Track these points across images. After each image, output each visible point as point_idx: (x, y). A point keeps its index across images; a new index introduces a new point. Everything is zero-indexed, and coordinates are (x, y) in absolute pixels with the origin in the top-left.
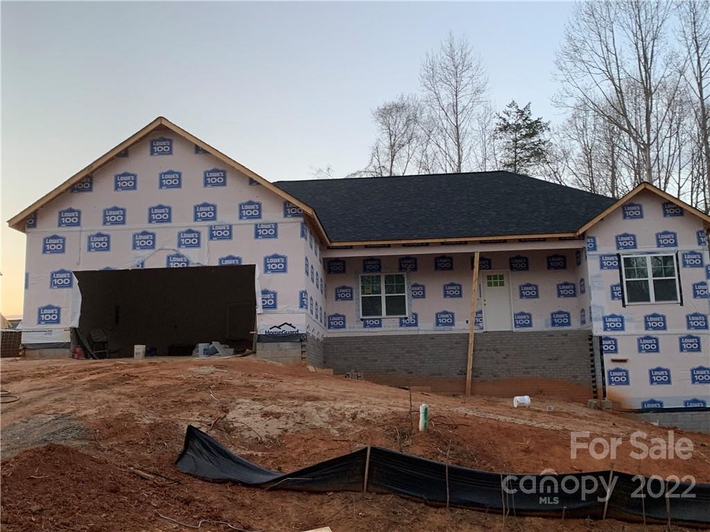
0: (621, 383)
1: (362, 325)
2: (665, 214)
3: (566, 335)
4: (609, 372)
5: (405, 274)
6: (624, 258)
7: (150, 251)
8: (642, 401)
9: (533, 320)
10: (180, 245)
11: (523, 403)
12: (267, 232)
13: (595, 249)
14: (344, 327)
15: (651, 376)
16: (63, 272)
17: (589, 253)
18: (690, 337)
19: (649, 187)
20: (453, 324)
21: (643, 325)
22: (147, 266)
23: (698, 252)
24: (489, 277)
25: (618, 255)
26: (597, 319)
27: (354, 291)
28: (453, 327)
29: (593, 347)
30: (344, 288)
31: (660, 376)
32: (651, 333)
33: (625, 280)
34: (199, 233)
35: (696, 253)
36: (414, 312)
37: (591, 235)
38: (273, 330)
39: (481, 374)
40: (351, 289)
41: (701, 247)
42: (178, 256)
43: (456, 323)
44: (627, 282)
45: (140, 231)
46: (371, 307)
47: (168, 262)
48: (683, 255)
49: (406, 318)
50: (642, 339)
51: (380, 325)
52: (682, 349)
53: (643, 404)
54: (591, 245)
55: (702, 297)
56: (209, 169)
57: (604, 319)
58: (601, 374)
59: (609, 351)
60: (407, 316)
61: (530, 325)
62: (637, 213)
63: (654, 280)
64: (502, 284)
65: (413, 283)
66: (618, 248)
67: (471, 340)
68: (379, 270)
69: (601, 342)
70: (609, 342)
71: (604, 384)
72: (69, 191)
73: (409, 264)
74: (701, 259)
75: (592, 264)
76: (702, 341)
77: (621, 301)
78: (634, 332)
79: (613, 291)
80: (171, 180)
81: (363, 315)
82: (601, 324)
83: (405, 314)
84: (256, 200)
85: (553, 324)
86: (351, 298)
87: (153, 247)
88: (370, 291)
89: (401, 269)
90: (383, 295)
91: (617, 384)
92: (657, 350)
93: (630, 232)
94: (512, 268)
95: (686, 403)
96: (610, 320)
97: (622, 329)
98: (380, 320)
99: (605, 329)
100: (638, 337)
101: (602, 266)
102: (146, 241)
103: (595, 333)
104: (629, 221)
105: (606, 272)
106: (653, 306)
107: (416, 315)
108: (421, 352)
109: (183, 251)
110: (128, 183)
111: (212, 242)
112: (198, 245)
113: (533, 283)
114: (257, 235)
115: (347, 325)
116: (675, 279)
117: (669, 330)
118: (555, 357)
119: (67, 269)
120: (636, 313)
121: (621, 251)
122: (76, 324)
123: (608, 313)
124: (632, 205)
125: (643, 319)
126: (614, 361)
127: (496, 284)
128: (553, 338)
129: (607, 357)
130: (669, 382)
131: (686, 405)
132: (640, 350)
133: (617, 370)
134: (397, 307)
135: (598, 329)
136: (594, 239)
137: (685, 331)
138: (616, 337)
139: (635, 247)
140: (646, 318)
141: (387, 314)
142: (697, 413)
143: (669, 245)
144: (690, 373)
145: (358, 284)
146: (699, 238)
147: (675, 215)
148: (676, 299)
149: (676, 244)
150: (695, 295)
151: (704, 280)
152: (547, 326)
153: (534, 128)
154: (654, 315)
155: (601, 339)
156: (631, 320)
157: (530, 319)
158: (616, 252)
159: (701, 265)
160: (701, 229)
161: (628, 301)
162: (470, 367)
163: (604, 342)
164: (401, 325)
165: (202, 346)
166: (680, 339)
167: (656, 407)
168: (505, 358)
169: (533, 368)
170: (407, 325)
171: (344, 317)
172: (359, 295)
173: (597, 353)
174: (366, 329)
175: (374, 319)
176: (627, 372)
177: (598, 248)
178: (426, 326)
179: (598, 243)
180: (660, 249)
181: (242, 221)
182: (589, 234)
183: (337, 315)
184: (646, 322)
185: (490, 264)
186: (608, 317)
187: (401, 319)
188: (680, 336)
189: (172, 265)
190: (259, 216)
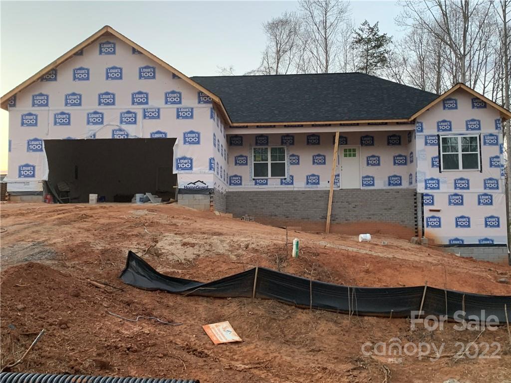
0: (435, 226)
1: (254, 183)
2: (473, 107)
3: (398, 192)
4: (427, 219)
5: (285, 147)
6: (442, 138)
7: (99, 126)
8: (449, 239)
9: (375, 182)
10: (121, 122)
11: (366, 239)
12: (186, 114)
13: (422, 131)
14: (241, 184)
15: (457, 222)
16: (36, 140)
17: (417, 134)
18: (486, 195)
19: (462, 87)
20: (318, 183)
21: (453, 185)
22: (97, 137)
23: (495, 134)
24: (345, 151)
25: (438, 136)
26: (421, 181)
27: (249, 158)
28: (318, 186)
29: (417, 200)
30: (241, 156)
31: (463, 222)
32: (458, 191)
33: (442, 153)
34: (135, 113)
35: (493, 135)
36: (291, 174)
37: (419, 121)
38: (189, 186)
39: (337, 218)
40: (247, 157)
41: (497, 131)
42: (120, 130)
43: (320, 182)
44: (443, 155)
45: (92, 111)
46: (260, 170)
47: (113, 134)
48: (484, 137)
49: (285, 179)
50: (452, 196)
51: (266, 184)
52: (479, 203)
53: (450, 241)
54: (419, 128)
55: (496, 166)
56: (143, 66)
57: (426, 181)
58: (421, 220)
59: (428, 204)
60: (286, 177)
61: (373, 185)
62: (453, 105)
63: (462, 154)
64: (354, 155)
65: (291, 154)
66: (438, 131)
67: (331, 195)
68: (267, 144)
69: (422, 197)
70: (428, 197)
71: (423, 227)
72: (39, 80)
73: (288, 140)
74: (497, 140)
75: (419, 142)
76: (493, 198)
77: (438, 169)
78: (446, 191)
79: (433, 162)
80: (115, 74)
81: (255, 176)
82: (423, 184)
83: (285, 176)
84: (177, 90)
85: (390, 184)
86: (246, 164)
87: (102, 123)
88: (260, 159)
89: (282, 143)
90: (269, 162)
91: (432, 226)
92: (462, 204)
93: (447, 119)
94: (362, 144)
95: (480, 241)
96: (430, 182)
97: (438, 188)
98: (267, 180)
99: (426, 188)
100: (449, 194)
101: (426, 143)
102: (96, 118)
103: (418, 191)
104: (447, 111)
105: (429, 147)
106: (461, 172)
107: (292, 176)
108: (295, 202)
109: (124, 127)
110: (83, 75)
111: (145, 120)
112: (135, 123)
113: (376, 155)
114: (178, 117)
115: (243, 183)
116: (477, 154)
117: (471, 190)
118: (390, 207)
119: (39, 138)
120: (449, 176)
121: (441, 133)
122: (46, 178)
123: (428, 177)
124: (450, 99)
125: (453, 182)
126: (431, 210)
127: (350, 156)
128: (389, 194)
129: (426, 208)
130: (469, 226)
131: (480, 242)
132: (450, 203)
133: (433, 217)
134: (279, 170)
135: (421, 189)
136: (422, 124)
137: (482, 191)
138: (433, 194)
139: (450, 130)
140: (455, 181)
141: (272, 176)
142: (487, 247)
143: (475, 129)
144: (484, 220)
145: (251, 152)
146: (496, 124)
147: (480, 107)
148: (478, 168)
149: (479, 129)
150: (491, 165)
151: (498, 155)
152: (385, 186)
153: (381, 41)
154: (462, 179)
155: (423, 195)
156: (445, 182)
157: (373, 181)
158: (436, 133)
159: (497, 144)
160: (499, 118)
161: (444, 169)
162: (329, 214)
163: (425, 197)
164: (282, 183)
165: (138, 196)
166: (479, 196)
167: (459, 243)
168: (354, 208)
169: (373, 215)
170: (286, 184)
171: (241, 177)
172: (252, 162)
173: (419, 205)
174: (256, 186)
175: (262, 179)
176: (439, 218)
177: (424, 130)
178: (300, 185)
179: (424, 126)
180: (468, 132)
181: (167, 106)
182: (418, 120)
183: (236, 176)
184: (455, 183)
185: (346, 141)
186: (429, 180)
187: (282, 179)
188: (478, 194)
189: (116, 137)
190: (180, 102)
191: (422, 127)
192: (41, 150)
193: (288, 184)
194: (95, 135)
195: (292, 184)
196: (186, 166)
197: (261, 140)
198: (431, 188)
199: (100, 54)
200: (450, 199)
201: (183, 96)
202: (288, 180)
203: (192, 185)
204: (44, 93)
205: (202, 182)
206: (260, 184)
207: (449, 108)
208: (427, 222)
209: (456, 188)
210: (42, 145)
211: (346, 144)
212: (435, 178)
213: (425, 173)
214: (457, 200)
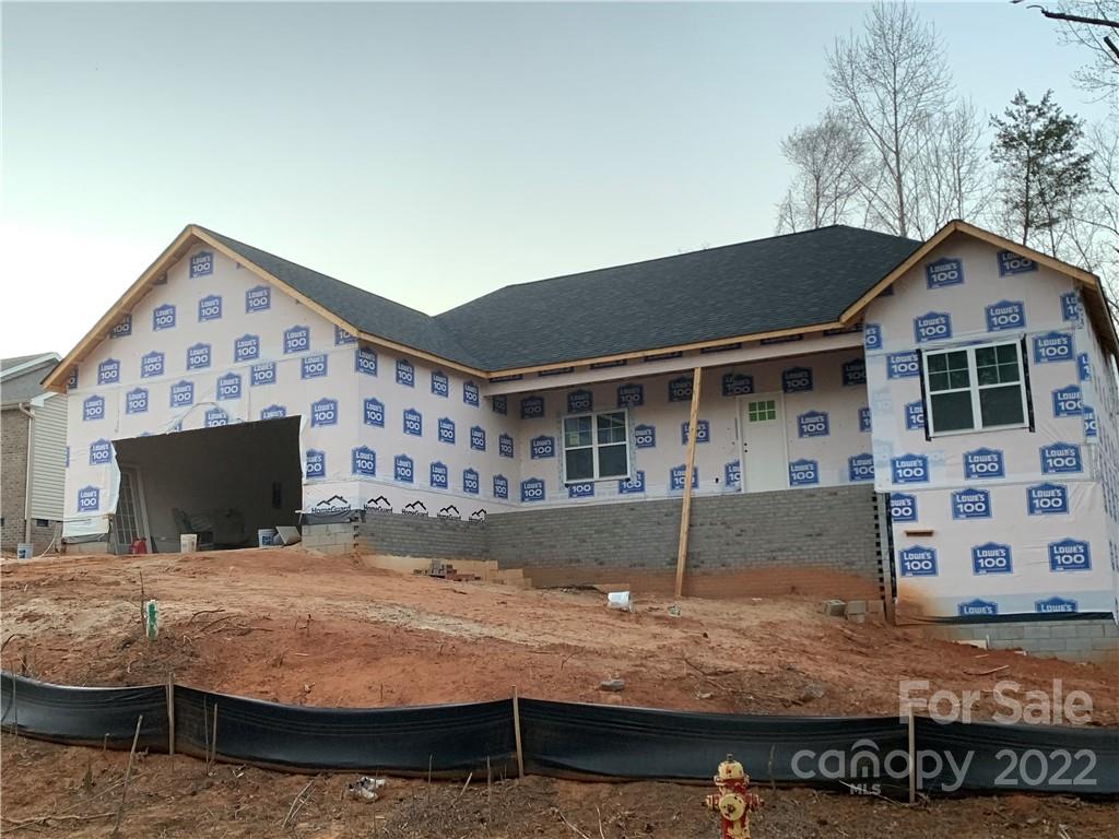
0: (921, 572)
1: (568, 494)
2: (1003, 271)
4: (901, 555)
5: (626, 410)
6: (929, 357)
7: (187, 408)
8: (960, 602)
9: (820, 472)
10: (219, 395)
12: (314, 369)
13: (878, 345)
14: (542, 497)
15: (976, 559)
16: (101, 442)
17: (868, 353)
18: (1047, 487)
19: (961, 228)
20: (695, 485)
21: (961, 469)
22: (184, 428)
23: (1062, 332)
24: (752, 406)
25: (919, 352)
26: (882, 465)
27: (556, 442)
29: (881, 511)
30: (543, 438)
31: (990, 558)
32: (976, 483)
33: (929, 394)
34: (239, 377)
35: (1059, 336)
37: (871, 322)
38: (320, 507)
40: (552, 439)
41: (1069, 324)
42: (217, 411)
43: (701, 483)
44: (932, 396)
45: (177, 382)
46: (578, 465)
47: (207, 420)
48: (1036, 342)
49: (628, 480)
50: (960, 494)
52: (1032, 509)
53: (961, 608)
54: (872, 340)
55: (1070, 413)
56: (252, 287)
57: (894, 462)
58: (888, 557)
59: (902, 519)
60: (629, 476)
61: (816, 480)
62: (953, 275)
63: (981, 391)
64: (772, 416)
66: (919, 340)
68: (590, 408)
69: (888, 503)
70: (903, 503)
71: (893, 574)
72: (108, 337)
73: (632, 394)
74: (1069, 346)
75: (875, 370)
76: (1069, 494)
78: (944, 483)
79: (909, 415)
80: (211, 309)
81: (568, 478)
82: (889, 471)
83: (626, 473)
84: (302, 325)
85: (853, 476)
86: (552, 454)
87: (191, 401)
88: (577, 441)
89: (620, 403)
90: (595, 446)
91: (915, 573)
92: (987, 513)
93: (939, 311)
94: (786, 389)
95: (1038, 606)
96: (904, 464)
97: (925, 478)
98: (591, 484)
99: (896, 480)
100: (952, 491)
101: (891, 374)
102: (183, 394)
103: (878, 489)
104: (938, 291)
105: (898, 382)
106: (979, 436)
109: (224, 404)
110: (166, 319)
111: (254, 388)
112: (238, 395)
114: (304, 374)
115: (547, 496)
116: (1019, 386)
117: (1009, 477)
119: (106, 439)
120: (950, 448)
121: (923, 345)
122: (113, 510)
123: (900, 454)
124: (943, 262)
125: (961, 460)
126: (909, 534)
127: (762, 417)
129: (899, 529)
130: (1008, 568)
132: (956, 513)
133: (916, 550)
134: (614, 463)
135: (883, 482)
136: (877, 327)
137: (1039, 477)
138: (914, 494)
139: (948, 334)
140: (966, 457)
141: (601, 475)
143: (1009, 326)
144: (1046, 551)
145: (560, 428)
146: (1065, 306)
147: (1022, 270)
148: (1022, 421)
149: (1021, 323)
150: (1058, 411)
151: (1074, 381)
152: (842, 480)
154: (982, 452)
155: (888, 497)
156: (941, 462)
157: (815, 471)
158: (914, 347)
159: (1069, 356)
160: (1070, 290)
161: (936, 430)
162: (682, 551)
163: (893, 503)
164: (621, 490)
166: (1030, 492)
167: (985, 613)
168: (738, 535)
169: (781, 550)
170: (630, 491)
171: (542, 482)
172: (561, 450)
173: (882, 521)
174: (573, 500)
175: (583, 484)
176: (932, 553)
177: (884, 344)
178: (657, 489)
179: (883, 335)
180: (992, 334)
181: (287, 356)
182: (869, 320)
183: (534, 481)
184: (967, 464)
185: (751, 386)
186: (900, 460)
187: (621, 481)
188: (1028, 486)
189: (212, 425)
190: (307, 347)
191: (878, 335)
192: (109, 459)
193: (634, 490)
194: (180, 425)
195: (642, 489)
196: (314, 468)
197: (580, 399)
198: (908, 480)
199: (191, 276)
200: (955, 504)
201: (311, 335)
202: (634, 482)
203: (324, 506)
204: (114, 358)
205: (341, 498)
206: (579, 495)
207: (942, 284)
208: (903, 562)
209: (968, 475)
210: (109, 450)
211: (752, 392)
212: (917, 453)
213: (890, 445)
214: (972, 505)
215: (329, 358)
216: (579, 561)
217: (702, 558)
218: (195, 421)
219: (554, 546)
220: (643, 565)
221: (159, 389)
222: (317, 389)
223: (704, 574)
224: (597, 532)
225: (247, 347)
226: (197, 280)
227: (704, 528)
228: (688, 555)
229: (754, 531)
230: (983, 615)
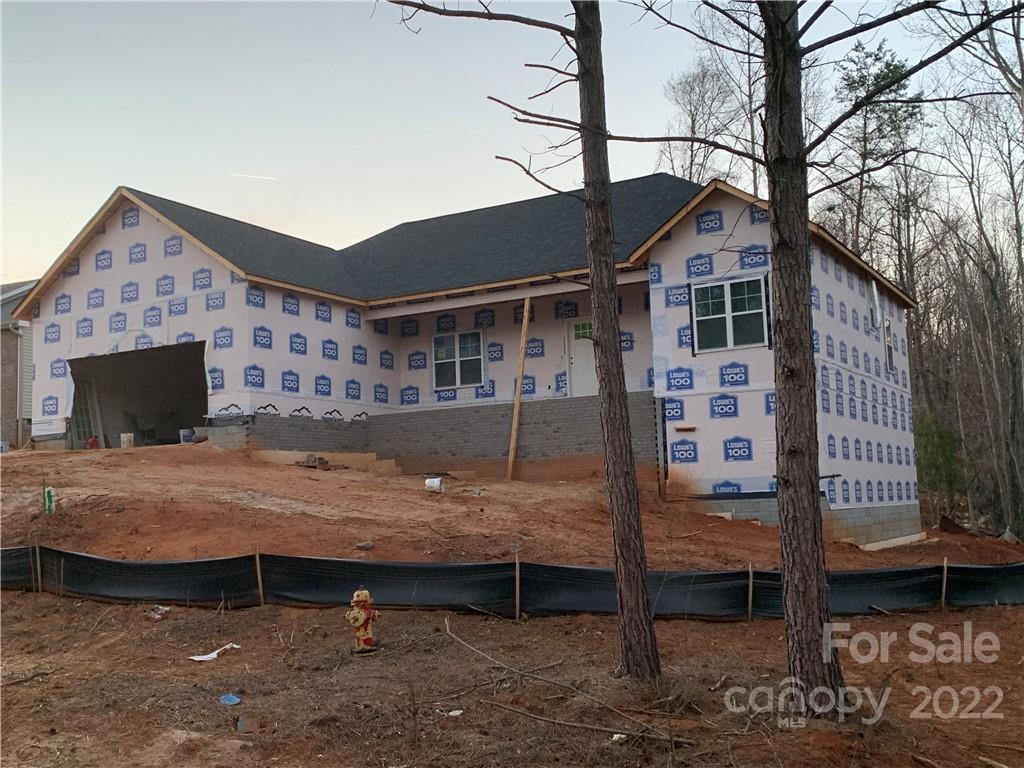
0: (686, 460)
1: (436, 399)
2: (752, 222)
4: (672, 447)
5: (481, 331)
6: (696, 289)
7: (121, 334)
8: (714, 483)
10: (145, 324)
12: (215, 303)
13: (659, 280)
14: (417, 401)
15: (726, 449)
16: (59, 361)
17: (652, 286)
19: (721, 186)
20: (533, 391)
21: (717, 379)
22: (121, 350)
24: (577, 327)
25: (689, 286)
26: (660, 376)
27: (428, 356)
28: (533, 395)
29: (657, 413)
30: (417, 353)
31: (736, 449)
32: (728, 390)
33: (695, 319)
34: (159, 309)
36: (490, 378)
37: (654, 262)
38: (221, 413)
40: (425, 354)
42: (144, 336)
43: (537, 389)
44: (698, 321)
46: (444, 375)
47: (137, 344)
49: (483, 387)
50: (716, 399)
51: (454, 398)
52: (767, 410)
53: (714, 487)
54: (655, 276)
56: (169, 236)
57: (668, 374)
58: (662, 448)
59: (673, 418)
60: (483, 384)
62: (716, 224)
63: (733, 317)
65: (490, 342)
66: (689, 276)
67: (516, 411)
68: (454, 328)
69: (663, 405)
70: (674, 405)
71: (666, 462)
72: (62, 276)
73: (485, 317)
75: (657, 300)
77: (690, 349)
78: (705, 391)
79: (680, 336)
80: (138, 254)
81: (438, 385)
82: (664, 381)
83: (481, 382)
85: (651, 383)
86: (425, 366)
87: (124, 329)
88: (444, 356)
89: (477, 324)
90: (458, 360)
91: (682, 461)
92: (735, 414)
93: (705, 252)
95: (771, 486)
96: (676, 375)
97: (691, 386)
98: (455, 390)
99: (669, 389)
100: (710, 396)
101: (668, 303)
102: (119, 322)
103: (656, 395)
104: (704, 237)
105: (673, 310)
106: (732, 353)
107: (492, 382)
108: (465, 428)
109: (149, 331)
110: (105, 262)
111: (171, 318)
112: (159, 323)
114: (208, 307)
115: (420, 399)
116: (762, 313)
117: (752, 385)
119: (62, 358)
120: (710, 362)
121: (693, 280)
122: (69, 414)
123: (673, 367)
124: (709, 213)
125: (718, 372)
126: (679, 430)
127: (584, 336)
129: (671, 426)
130: (749, 457)
131: (772, 488)
132: (713, 413)
133: (683, 442)
134: (472, 373)
135: (660, 390)
136: (659, 266)
137: (772, 385)
138: (683, 398)
139: (711, 272)
140: (721, 369)
141: (462, 383)
143: (756, 265)
145: (430, 345)
147: (766, 220)
148: (763, 341)
149: (766, 263)
154: (733, 365)
155: (664, 401)
156: (702, 374)
158: (685, 282)
161: (700, 348)
162: (513, 445)
163: (667, 406)
164: (477, 396)
165: (182, 433)
166: (767, 397)
167: (731, 491)
169: (586, 443)
170: (484, 396)
171: (417, 389)
172: (432, 363)
173: (659, 420)
174: (440, 404)
175: (448, 390)
176: (695, 445)
177: (663, 279)
178: (505, 395)
179: (663, 272)
180: (744, 271)
181: (195, 293)
182: (653, 261)
183: (410, 388)
184: (722, 375)
185: (576, 311)
186: (673, 372)
187: (477, 388)
188: (766, 392)
189: (140, 347)
190: (210, 285)
191: (659, 272)
192: (64, 374)
193: (486, 395)
194: (117, 347)
195: (493, 394)
196: (216, 382)
197: (446, 320)
198: (678, 388)
199: (124, 227)
200: (712, 406)
201: (213, 276)
202: (487, 388)
203: (224, 412)
204: (67, 294)
205: (236, 406)
206: (446, 399)
207: (708, 231)
208: (673, 452)
209: (723, 383)
210: (65, 368)
211: (576, 315)
212: (685, 367)
213: (666, 360)
214: (725, 407)
215: (226, 295)
216: (436, 453)
217: (528, 450)
218: (127, 346)
219: (418, 441)
220: (485, 456)
221: (101, 318)
222: (217, 319)
223: (530, 462)
224: (451, 430)
225: (166, 285)
226: (128, 230)
227: (531, 426)
228: (517, 449)
229: (567, 428)
230: (729, 493)
